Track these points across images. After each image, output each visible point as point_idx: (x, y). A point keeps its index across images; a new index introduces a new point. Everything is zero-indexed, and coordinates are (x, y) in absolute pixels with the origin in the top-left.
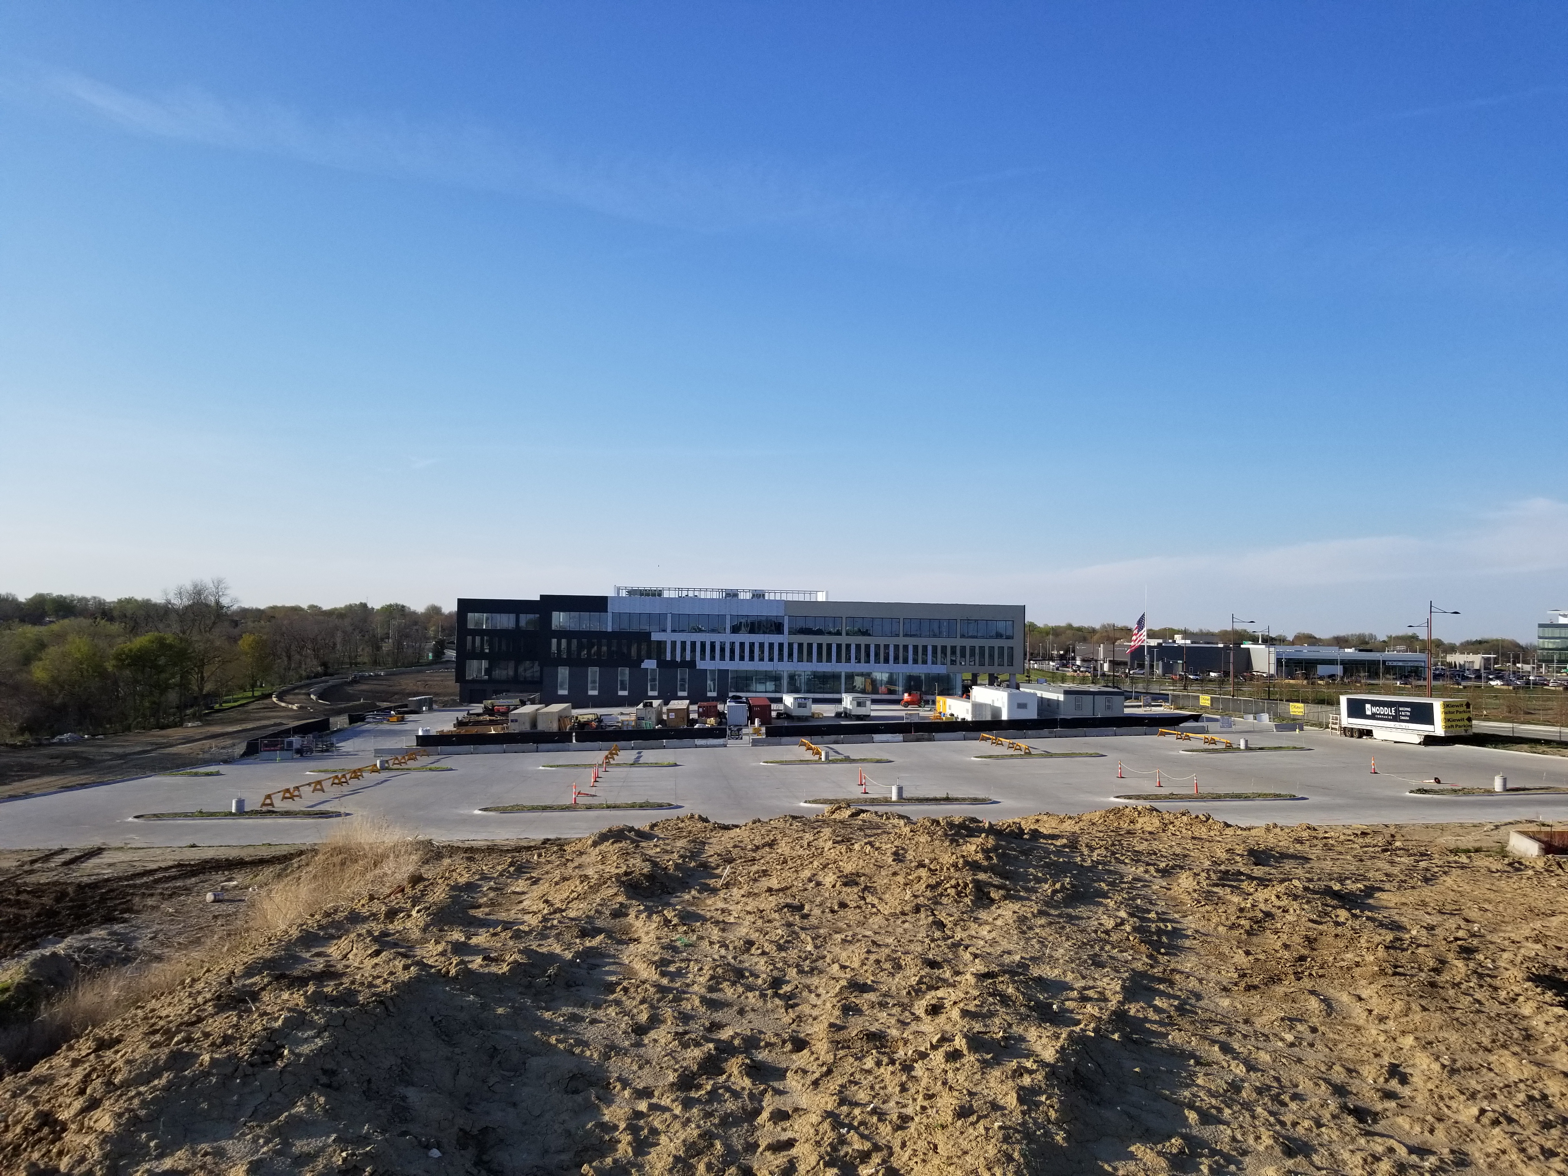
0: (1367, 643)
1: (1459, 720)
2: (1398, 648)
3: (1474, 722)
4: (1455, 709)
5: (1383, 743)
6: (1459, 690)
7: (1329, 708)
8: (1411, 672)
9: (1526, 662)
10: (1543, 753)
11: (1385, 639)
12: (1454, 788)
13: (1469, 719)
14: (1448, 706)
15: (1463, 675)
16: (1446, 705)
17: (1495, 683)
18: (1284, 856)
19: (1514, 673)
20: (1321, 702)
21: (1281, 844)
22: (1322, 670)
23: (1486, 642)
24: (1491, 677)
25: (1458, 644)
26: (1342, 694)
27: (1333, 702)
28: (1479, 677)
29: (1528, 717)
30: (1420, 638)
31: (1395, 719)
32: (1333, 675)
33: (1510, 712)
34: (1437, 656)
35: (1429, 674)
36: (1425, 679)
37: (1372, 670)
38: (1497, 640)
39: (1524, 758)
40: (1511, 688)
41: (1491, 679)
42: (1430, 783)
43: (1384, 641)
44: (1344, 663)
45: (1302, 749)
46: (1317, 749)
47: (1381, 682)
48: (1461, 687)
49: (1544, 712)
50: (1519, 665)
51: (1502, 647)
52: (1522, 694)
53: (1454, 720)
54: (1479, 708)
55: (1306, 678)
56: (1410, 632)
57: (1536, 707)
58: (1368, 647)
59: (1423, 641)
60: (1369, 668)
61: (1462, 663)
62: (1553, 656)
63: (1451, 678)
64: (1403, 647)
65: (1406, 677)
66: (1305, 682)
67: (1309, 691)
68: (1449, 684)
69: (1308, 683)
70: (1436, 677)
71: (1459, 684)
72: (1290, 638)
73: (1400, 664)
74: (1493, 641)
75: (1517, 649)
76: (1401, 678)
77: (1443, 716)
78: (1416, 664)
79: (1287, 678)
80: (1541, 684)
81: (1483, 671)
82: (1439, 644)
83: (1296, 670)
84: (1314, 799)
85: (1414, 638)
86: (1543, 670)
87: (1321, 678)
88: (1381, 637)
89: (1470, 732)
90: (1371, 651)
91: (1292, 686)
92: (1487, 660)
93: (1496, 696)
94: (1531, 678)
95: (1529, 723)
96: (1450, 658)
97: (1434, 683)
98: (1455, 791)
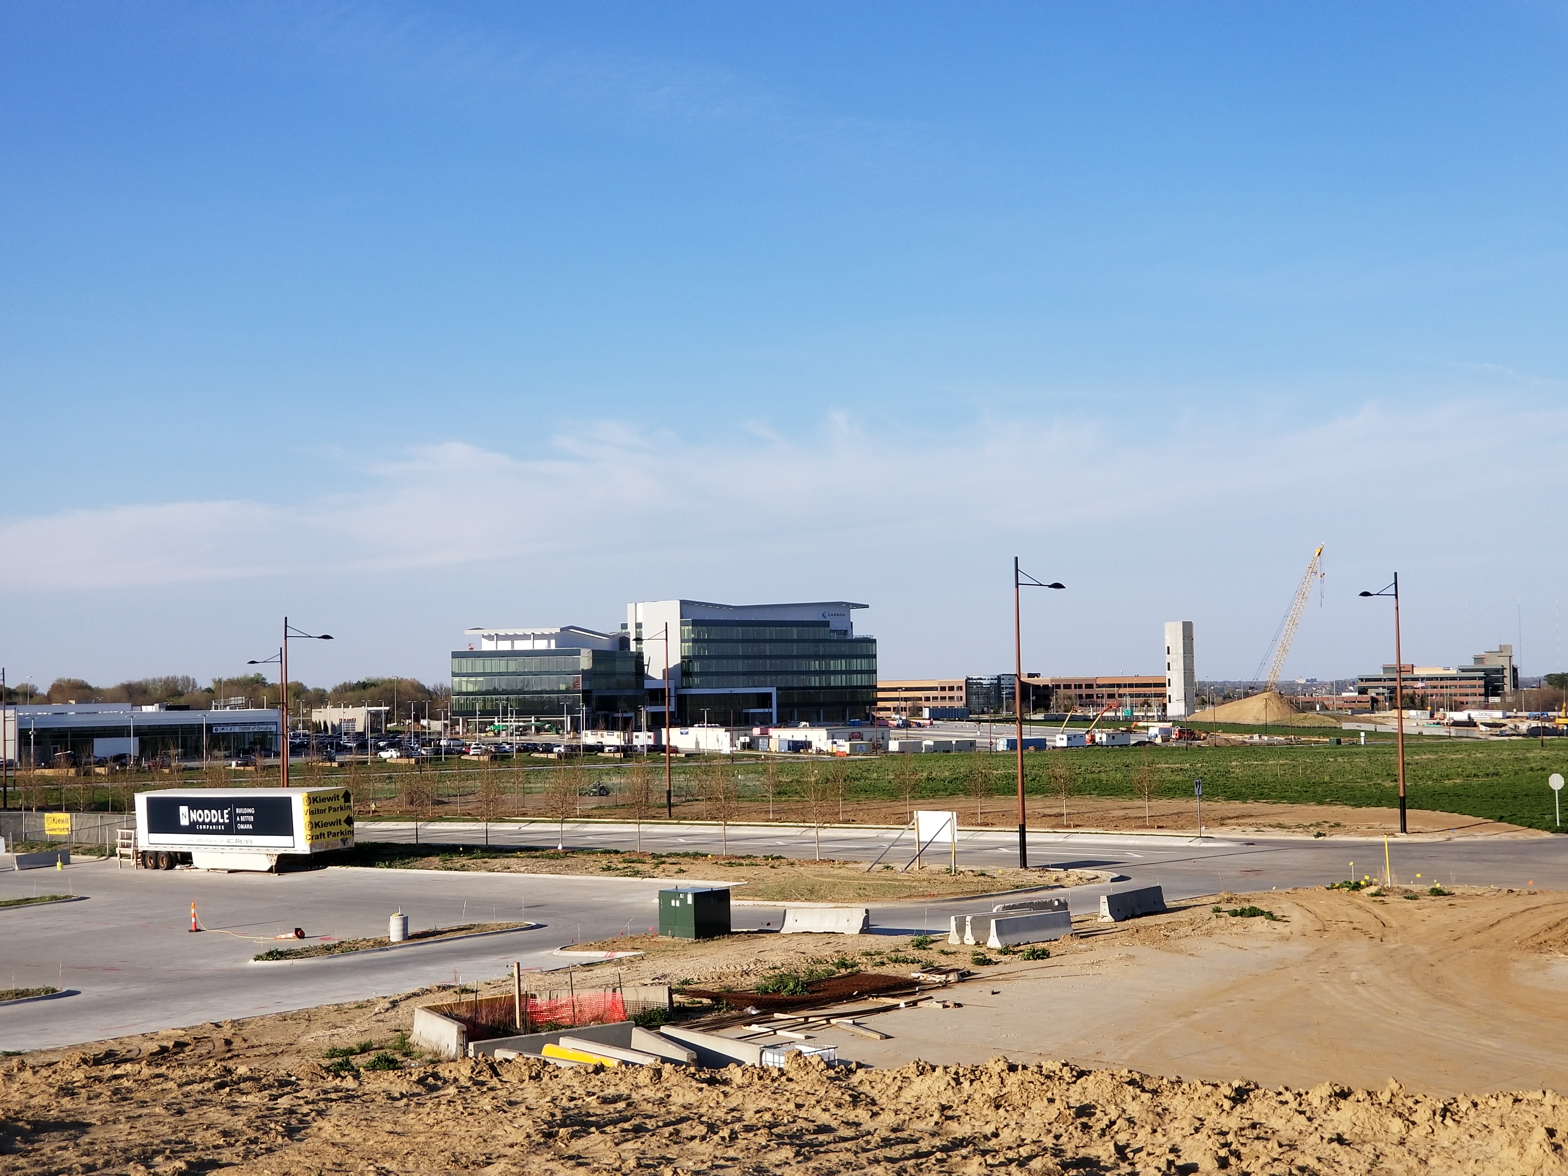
0: (180, 694)
1: (332, 824)
2: (233, 700)
3: (356, 825)
4: (328, 804)
5: (211, 874)
6: (332, 771)
7: (116, 818)
8: (254, 743)
9: (434, 717)
10: (463, 868)
11: (211, 685)
12: (326, 943)
13: (349, 821)
14: (315, 800)
15: (338, 744)
16: (312, 800)
17: (390, 755)
18: (41, 1127)
19: (417, 735)
20: (101, 807)
21: (33, 1102)
22: (102, 747)
23: (374, 685)
24: (381, 744)
25: (329, 690)
26: (139, 790)
27: (125, 807)
28: (362, 746)
29: (439, 809)
30: (269, 681)
31: (230, 829)
32: (123, 756)
33: (412, 803)
34: (297, 713)
35: (284, 745)
36: (277, 755)
37: (189, 743)
38: (391, 681)
39: (434, 881)
40: (413, 761)
41: (382, 749)
42: (286, 939)
43: (209, 690)
44: (140, 732)
45: (67, 899)
46: (96, 898)
47: (204, 764)
48: (335, 765)
49: (463, 799)
50: (424, 722)
51: (398, 692)
52: (429, 771)
53: (325, 825)
54: (363, 800)
55: (74, 765)
56: (251, 672)
57: (451, 791)
58: (182, 701)
59: (273, 686)
60: (184, 741)
61: (336, 723)
62: (473, 705)
63: (319, 750)
64: (240, 700)
65: (246, 752)
66: (72, 772)
67: (79, 789)
68: (314, 760)
69: (78, 774)
70: (296, 749)
71: (332, 760)
72: (44, 689)
73: (237, 729)
74: (384, 682)
75: (420, 695)
76: (237, 756)
77: (307, 818)
78: (262, 728)
79: (39, 766)
80: (458, 751)
81: (369, 735)
82: (299, 691)
83: (55, 751)
84: (90, 992)
85: (258, 682)
86: (459, 728)
87: (101, 763)
88: (205, 682)
89: (350, 844)
90: (186, 708)
91: (47, 780)
92: (375, 715)
93: (390, 778)
94: (443, 743)
95: (441, 819)
96: (319, 716)
97: (293, 760)
98: (328, 949)
